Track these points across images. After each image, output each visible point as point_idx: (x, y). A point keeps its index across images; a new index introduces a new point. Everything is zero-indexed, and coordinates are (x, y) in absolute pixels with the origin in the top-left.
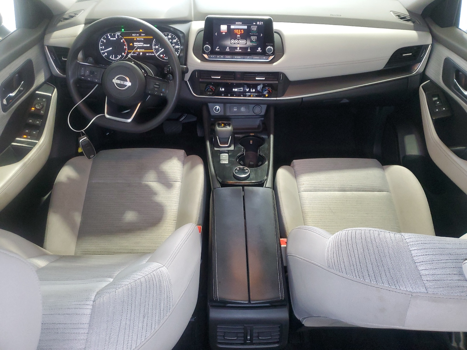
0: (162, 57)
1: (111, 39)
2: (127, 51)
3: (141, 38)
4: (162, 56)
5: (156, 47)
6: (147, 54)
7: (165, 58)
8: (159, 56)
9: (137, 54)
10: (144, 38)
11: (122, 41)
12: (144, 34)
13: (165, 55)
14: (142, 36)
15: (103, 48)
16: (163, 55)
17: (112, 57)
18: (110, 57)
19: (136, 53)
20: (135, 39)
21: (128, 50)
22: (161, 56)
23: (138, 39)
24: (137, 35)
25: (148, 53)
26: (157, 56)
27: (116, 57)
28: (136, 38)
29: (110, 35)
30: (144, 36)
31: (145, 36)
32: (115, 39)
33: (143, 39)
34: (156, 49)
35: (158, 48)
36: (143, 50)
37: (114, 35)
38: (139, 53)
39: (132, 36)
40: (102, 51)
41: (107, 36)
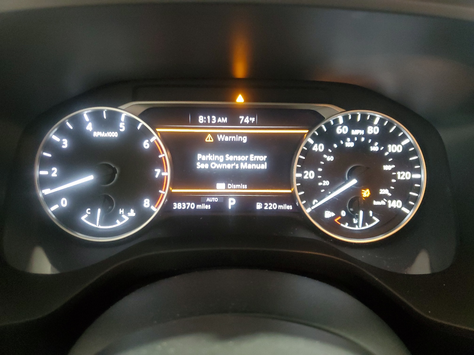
0: (333, 218)
1: (97, 134)
2: (170, 193)
3: (234, 134)
4: (333, 214)
5: (306, 177)
6: (259, 206)
7: (346, 226)
8: (318, 213)
9: (212, 204)
10: (248, 135)
11: (146, 145)
12: (253, 119)
13: (343, 213)
14: (244, 124)
15: (54, 175)
16: (338, 214)
17: (92, 218)
18: (84, 218)
19: (208, 200)
20: (209, 139)
21: (174, 184)
22: (328, 214)
23: (220, 138)
24: (219, 120)
25: (264, 199)
26: (310, 213)
27: (109, 217)
28: (213, 134)
29: (96, 117)
30: (250, 124)
31: (254, 124)
32: (114, 135)
33: (245, 140)
34: (304, 185)
35: (316, 180)
36: (243, 189)
37: (113, 118)
38: (224, 198)
39: (195, 122)
40: (47, 191)
41: (77, 121)
